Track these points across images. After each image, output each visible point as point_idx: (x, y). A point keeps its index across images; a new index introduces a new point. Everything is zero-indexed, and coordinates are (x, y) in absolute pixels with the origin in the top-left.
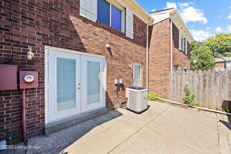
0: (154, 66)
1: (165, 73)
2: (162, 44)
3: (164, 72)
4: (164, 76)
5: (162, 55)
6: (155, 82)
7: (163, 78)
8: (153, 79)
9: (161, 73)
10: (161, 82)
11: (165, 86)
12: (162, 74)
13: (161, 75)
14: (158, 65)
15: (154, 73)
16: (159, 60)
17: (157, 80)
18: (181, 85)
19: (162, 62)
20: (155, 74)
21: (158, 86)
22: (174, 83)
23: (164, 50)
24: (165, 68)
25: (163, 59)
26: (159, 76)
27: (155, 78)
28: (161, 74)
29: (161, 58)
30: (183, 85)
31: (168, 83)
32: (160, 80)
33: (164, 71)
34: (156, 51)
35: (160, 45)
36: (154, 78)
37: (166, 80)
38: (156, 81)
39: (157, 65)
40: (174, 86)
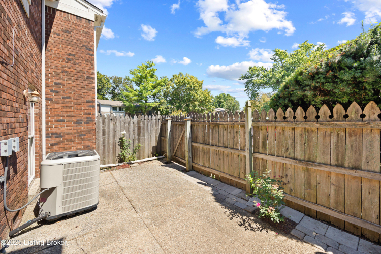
0: (61, 102)
1: (87, 118)
2: (80, 62)
3: (86, 116)
4: (85, 123)
5: (82, 84)
6: (63, 136)
7: (83, 127)
8: (59, 131)
9: (79, 118)
10: (80, 134)
11: (87, 142)
12: (81, 120)
13: (79, 122)
14: (70, 100)
15: (62, 118)
16: (74, 91)
17: (68, 134)
18: (115, 136)
19: (80, 96)
20: (63, 121)
21: (70, 146)
22: (104, 134)
23: (85, 75)
24: (87, 108)
25: (84, 91)
26: (74, 124)
27: (63, 128)
28: (78, 120)
29: (79, 88)
30: (118, 136)
31: (94, 136)
32: (77, 133)
33: (86, 114)
34: (66, 72)
35: (75, 61)
36: (60, 129)
37: (89, 131)
38: (66, 136)
39: (68, 100)
40: (104, 140)
